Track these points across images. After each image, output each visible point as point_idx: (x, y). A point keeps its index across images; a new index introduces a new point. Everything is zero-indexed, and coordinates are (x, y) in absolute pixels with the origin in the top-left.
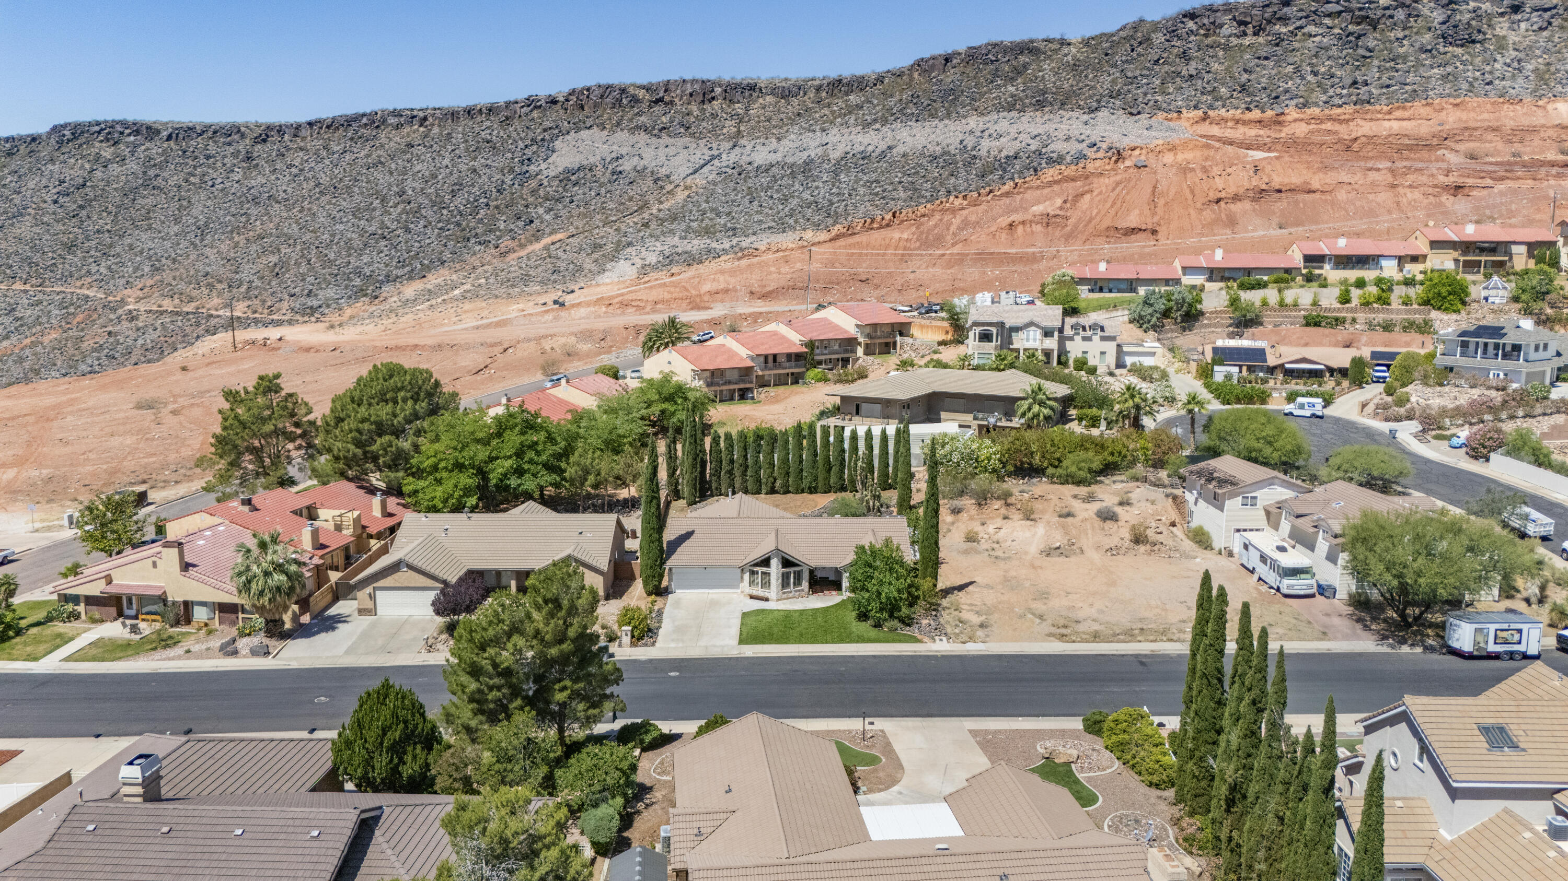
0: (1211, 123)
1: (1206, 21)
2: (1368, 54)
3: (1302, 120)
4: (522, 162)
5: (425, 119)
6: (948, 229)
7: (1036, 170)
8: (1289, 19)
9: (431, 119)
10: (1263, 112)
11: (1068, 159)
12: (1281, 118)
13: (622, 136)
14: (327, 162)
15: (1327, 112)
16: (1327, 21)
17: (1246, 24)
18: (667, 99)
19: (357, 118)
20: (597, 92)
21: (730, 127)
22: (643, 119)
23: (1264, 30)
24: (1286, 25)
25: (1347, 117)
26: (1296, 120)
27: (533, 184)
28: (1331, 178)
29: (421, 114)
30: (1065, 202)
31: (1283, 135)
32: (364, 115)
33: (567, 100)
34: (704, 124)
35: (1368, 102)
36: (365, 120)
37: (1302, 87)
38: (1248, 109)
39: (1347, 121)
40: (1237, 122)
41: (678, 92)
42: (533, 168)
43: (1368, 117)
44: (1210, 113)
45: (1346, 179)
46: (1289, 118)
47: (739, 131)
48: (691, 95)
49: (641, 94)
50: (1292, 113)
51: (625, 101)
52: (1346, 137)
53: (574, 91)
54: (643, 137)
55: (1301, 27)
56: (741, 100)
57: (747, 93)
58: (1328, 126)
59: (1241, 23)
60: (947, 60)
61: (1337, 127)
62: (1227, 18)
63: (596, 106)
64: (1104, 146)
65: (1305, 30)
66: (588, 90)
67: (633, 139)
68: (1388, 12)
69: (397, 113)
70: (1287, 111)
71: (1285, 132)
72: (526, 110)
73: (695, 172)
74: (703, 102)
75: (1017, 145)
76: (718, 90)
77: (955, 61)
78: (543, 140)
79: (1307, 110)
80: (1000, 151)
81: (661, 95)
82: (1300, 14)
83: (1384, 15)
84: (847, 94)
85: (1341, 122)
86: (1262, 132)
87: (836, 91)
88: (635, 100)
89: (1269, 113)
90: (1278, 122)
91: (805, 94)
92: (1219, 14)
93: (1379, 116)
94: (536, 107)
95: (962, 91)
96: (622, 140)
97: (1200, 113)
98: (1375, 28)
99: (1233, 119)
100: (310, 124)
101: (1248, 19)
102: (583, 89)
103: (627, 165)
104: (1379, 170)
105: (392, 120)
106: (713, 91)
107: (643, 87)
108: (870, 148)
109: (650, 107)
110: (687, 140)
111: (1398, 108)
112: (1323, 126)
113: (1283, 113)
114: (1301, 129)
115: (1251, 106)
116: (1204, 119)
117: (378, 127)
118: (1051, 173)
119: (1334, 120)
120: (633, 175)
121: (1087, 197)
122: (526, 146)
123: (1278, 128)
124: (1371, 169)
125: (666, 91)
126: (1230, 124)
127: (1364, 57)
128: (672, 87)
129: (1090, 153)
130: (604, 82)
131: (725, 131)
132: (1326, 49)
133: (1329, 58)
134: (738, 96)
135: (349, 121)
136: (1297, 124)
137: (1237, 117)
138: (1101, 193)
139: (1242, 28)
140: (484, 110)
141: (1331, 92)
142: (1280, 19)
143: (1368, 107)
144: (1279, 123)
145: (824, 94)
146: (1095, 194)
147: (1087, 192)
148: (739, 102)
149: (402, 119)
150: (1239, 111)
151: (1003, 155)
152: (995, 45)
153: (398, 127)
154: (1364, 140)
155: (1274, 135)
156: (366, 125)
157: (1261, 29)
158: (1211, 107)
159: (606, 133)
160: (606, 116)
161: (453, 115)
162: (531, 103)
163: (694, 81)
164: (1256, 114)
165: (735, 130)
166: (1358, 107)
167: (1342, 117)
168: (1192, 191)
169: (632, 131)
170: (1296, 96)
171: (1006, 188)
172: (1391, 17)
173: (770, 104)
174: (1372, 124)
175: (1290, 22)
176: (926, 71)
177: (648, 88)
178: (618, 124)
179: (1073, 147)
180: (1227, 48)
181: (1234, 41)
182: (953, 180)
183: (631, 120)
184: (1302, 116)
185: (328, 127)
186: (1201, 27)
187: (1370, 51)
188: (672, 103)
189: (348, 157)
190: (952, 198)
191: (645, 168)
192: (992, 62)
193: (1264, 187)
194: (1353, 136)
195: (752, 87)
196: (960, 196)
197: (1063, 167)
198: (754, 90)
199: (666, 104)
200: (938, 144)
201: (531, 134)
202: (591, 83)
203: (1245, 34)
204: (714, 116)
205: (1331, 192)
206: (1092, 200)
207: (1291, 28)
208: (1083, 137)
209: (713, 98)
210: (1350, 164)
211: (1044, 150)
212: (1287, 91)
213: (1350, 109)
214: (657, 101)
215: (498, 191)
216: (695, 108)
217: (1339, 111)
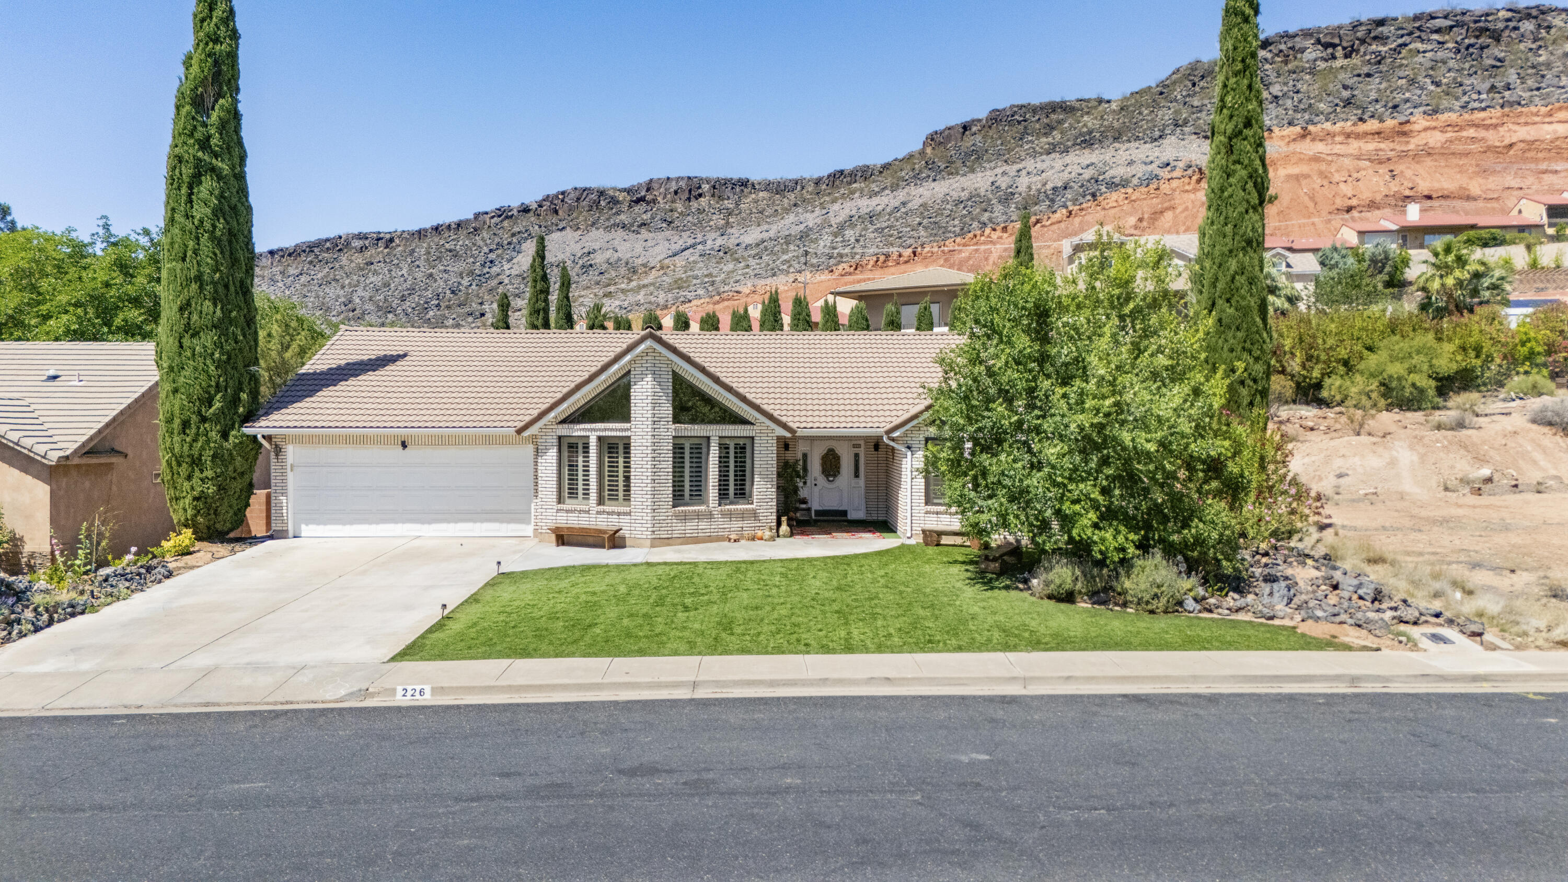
0: (1313, 140)
1: (1283, 47)
2: (1499, 64)
3: (1435, 128)
4: (483, 265)
5: (391, 240)
6: (987, 259)
7: (1094, 195)
8: (1388, 38)
9: (397, 241)
10: (1382, 121)
11: (1135, 181)
12: (1407, 128)
13: (595, 233)
14: (280, 284)
15: (1466, 116)
16: (1435, 37)
17: (1334, 46)
18: (649, 198)
19: (319, 244)
20: (572, 195)
21: (718, 220)
22: (623, 217)
23: (1358, 51)
24: (1385, 44)
25: (1494, 121)
26: (1426, 129)
27: (494, 283)
28: (1494, 183)
29: (388, 236)
30: (1141, 220)
31: (1411, 147)
32: (327, 240)
33: (540, 206)
34: (690, 218)
35: (1519, 104)
36: (328, 245)
37: (1423, 97)
38: (1361, 119)
39: (1495, 126)
40: (1348, 136)
41: (662, 190)
42: (495, 270)
43: (1522, 120)
44: (1311, 128)
45: (1515, 183)
46: (1416, 127)
47: (728, 223)
48: (676, 193)
49: (621, 196)
50: (1420, 121)
51: (603, 203)
52: (1498, 144)
53: (548, 196)
54: (620, 233)
55: (1405, 45)
56: (731, 196)
57: (738, 189)
58: (1471, 132)
59: (1326, 46)
60: (965, 128)
61: (1482, 133)
62: (1309, 43)
63: (571, 209)
64: (1181, 165)
65: (1411, 46)
66: (563, 193)
67: (608, 236)
68: (1512, 24)
69: (362, 236)
70: (1413, 119)
71: (1414, 143)
72: (496, 220)
73: (675, 255)
74: (689, 199)
75: (1065, 176)
76: (706, 187)
77: (974, 129)
78: (509, 243)
79: (1440, 116)
80: (1044, 184)
81: (643, 193)
82: (1400, 32)
83: (1507, 27)
84: (850, 183)
85: (1487, 127)
86: (1382, 146)
87: (837, 183)
88: (614, 201)
89: (1390, 123)
90: (1402, 132)
91: (803, 188)
92: (1297, 39)
93: (1537, 119)
94: (507, 217)
95: (986, 151)
96: (596, 238)
97: (1298, 129)
98: (1498, 40)
99: (1341, 133)
100: (272, 253)
101: (1337, 41)
102: (558, 193)
103: (598, 259)
104: (1556, 172)
105: (357, 244)
106: (700, 187)
107: (624, 190)
108: (880, 208)
109: (630, 207)
110: (668, 233)
111: (1560, 109)
112: (1464, 134)
113: (1408, 122)
114: (1436, 139)
115: (1366, 117)
116: (1303, 136)
117: (340, 250)
118: (1115, 197)
119: (1477, 126)
120: (605, 266)
121: (1169, 215)
122: (491, 251)
123: (1404, 139)
124: (1545, 172)
125: (648, 190)
126: (1338, 139)
127: (1494, 67)
128: (655, 186)
129: (1165, 173)
130: (581, 184)
131: (712, 223)
132: (1444, 62)
133: (1449, 70)
134: (728, 192)
135: (311, 247)
136: (1429, 133)
137: (1348, 130)
138: (1186, 209)
139: (1330, 50)
140: (453, 226)
141: (1466, 98)
142: (1375, 38)
143: (1520, 109)
144: (1404, 134)
145: (824, 187)
146: (1178, 211)
147: (1168, 209)
148: (729, 198)
149: (367, 242)
150: (1349, 123)
151: (1049, 186)
152: (1021, 107)
153: (362, 249)
154: (1522, 145)
155: (1399, 148)
156: (328, 249)
157: (1353, 50)
158: (1310, 122)
159: (580, 232)
160: (581, 218)
161: (420, 234)
162: (503, 214)
163: (678, 179)
164: (1372, 125)
165: (723, 222)
166: (1507, 110)
167: (1488, 122)
168: (1312, 198)
169: (608, 229)
170: (1421, 105)
171: (1058, 216)
172: (1516, 28)
173: (764, 199)
174: (1528, 128)
175: (1389, 41)
176: (941, 143)
177: (628, 191)
178: (593, 224)
179: (1140, 170)
180: (1312, 72)
181: (1322, 65)
182: (987, 215)
183: (608, 219)
184: (1434, 124)
185: (290, 255)
186: (1277, 55)
187: (1500, 60)
188: (654, 201)
189: (303, 279)
190: (988, 231)
191: (619, 259)
192: (1019, 122)
193: (1407, 193)
194: (1507, 142)
195: (744, 183)
196: (999, 228)
197: (1130, 190)
198: (746, 186)
199: (648, 203)
200: (963, 190)
201: (497, 240)
202: (568, 187)
203: (1334, 57)
204: (700, 211)
205: (1497, 199)
206: (1175, 217)
207: (1393, 46)
208: (1151, 158)
209: (700, 195)
210: (1516, 166)
211: (1101, 178)
212: (1407, 101)
213: (1497, 112)
214: (638, 201)
215: (453, 292)
216: (679, 207)
217: (1482, 115)
